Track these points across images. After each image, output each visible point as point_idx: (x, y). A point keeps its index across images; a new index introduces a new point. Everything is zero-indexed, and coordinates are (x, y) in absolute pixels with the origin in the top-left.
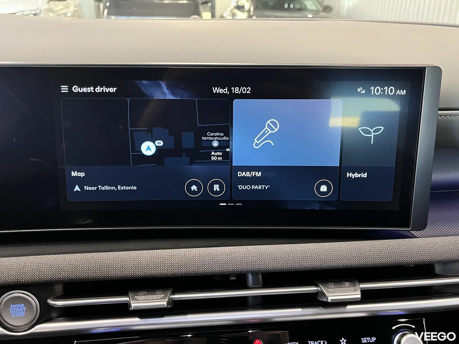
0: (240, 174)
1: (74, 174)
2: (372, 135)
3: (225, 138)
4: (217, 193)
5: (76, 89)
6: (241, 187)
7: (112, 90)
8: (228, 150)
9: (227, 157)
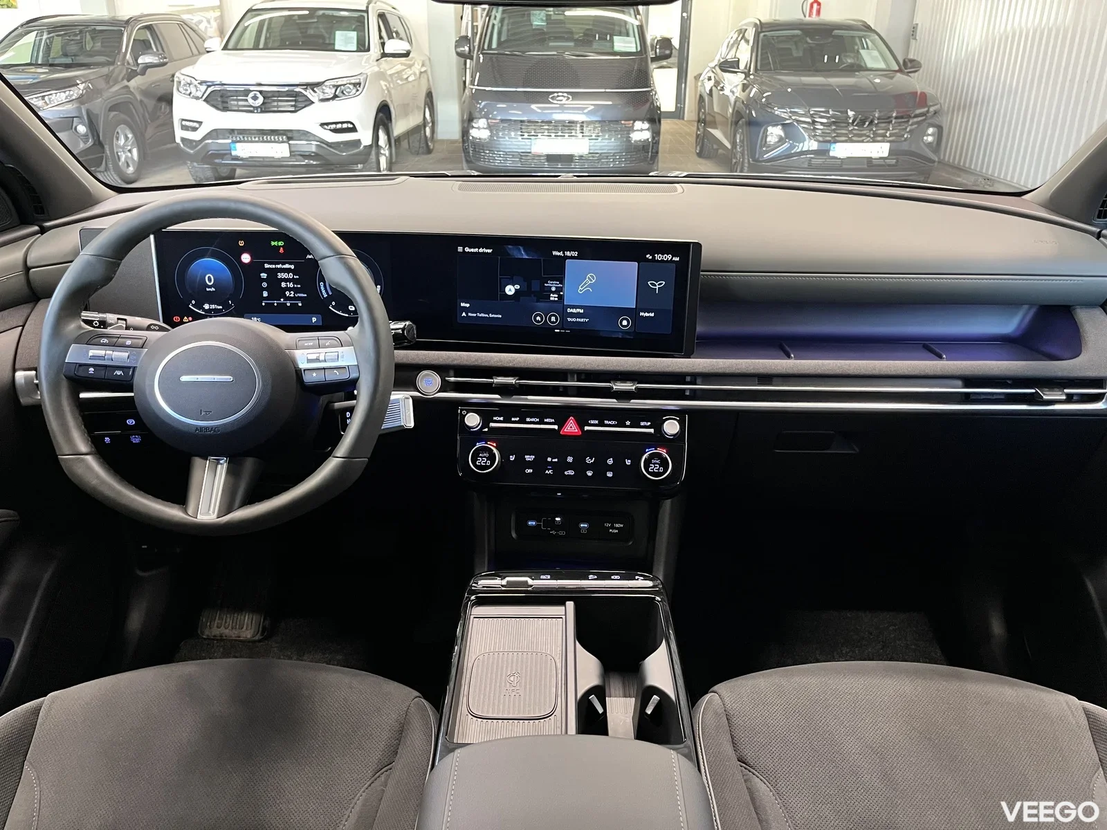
0: (569, 310)
1: (463, 305)
2: (657, 287)
3: (560, 285)
4: (553, 322)
5: (467, 249)
6: (569, 319)
7: (489, 251)
8: (561, 293)
9: (561, 298)
